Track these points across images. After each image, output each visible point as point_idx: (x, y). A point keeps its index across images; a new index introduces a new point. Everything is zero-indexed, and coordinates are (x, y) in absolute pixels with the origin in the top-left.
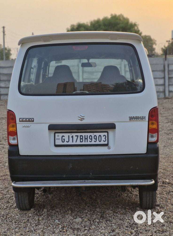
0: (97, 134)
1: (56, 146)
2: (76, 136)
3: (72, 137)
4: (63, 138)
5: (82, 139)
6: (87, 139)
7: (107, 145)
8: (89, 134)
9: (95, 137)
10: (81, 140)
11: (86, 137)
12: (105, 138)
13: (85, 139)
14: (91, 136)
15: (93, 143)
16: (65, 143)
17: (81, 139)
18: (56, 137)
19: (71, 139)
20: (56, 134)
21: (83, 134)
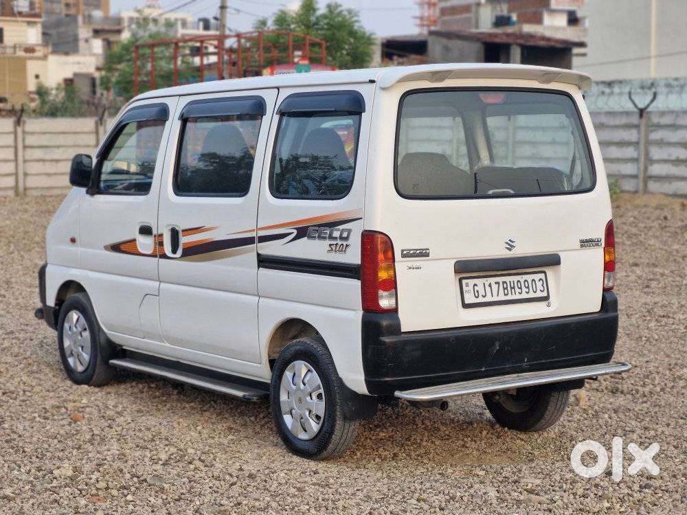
0: (529, 278)
1: (465, 306)
2: (496, 283)
3: (490, 285)
4: (476, 288)
5: (507, 288)
6: (514, 288)
7: (546, 298)
8: (516, 278)
9: (526, 283)
10: (506, 291)
11: (512, 286)
12: (543, 285)
13: (511, 288)
14: (518, 281)
15: (524, 296)
16: (481, 300)
17: (504, 289)
18: (465, 288)
19: (488, 289)
20: (464, 282)
21: (507, 279)
